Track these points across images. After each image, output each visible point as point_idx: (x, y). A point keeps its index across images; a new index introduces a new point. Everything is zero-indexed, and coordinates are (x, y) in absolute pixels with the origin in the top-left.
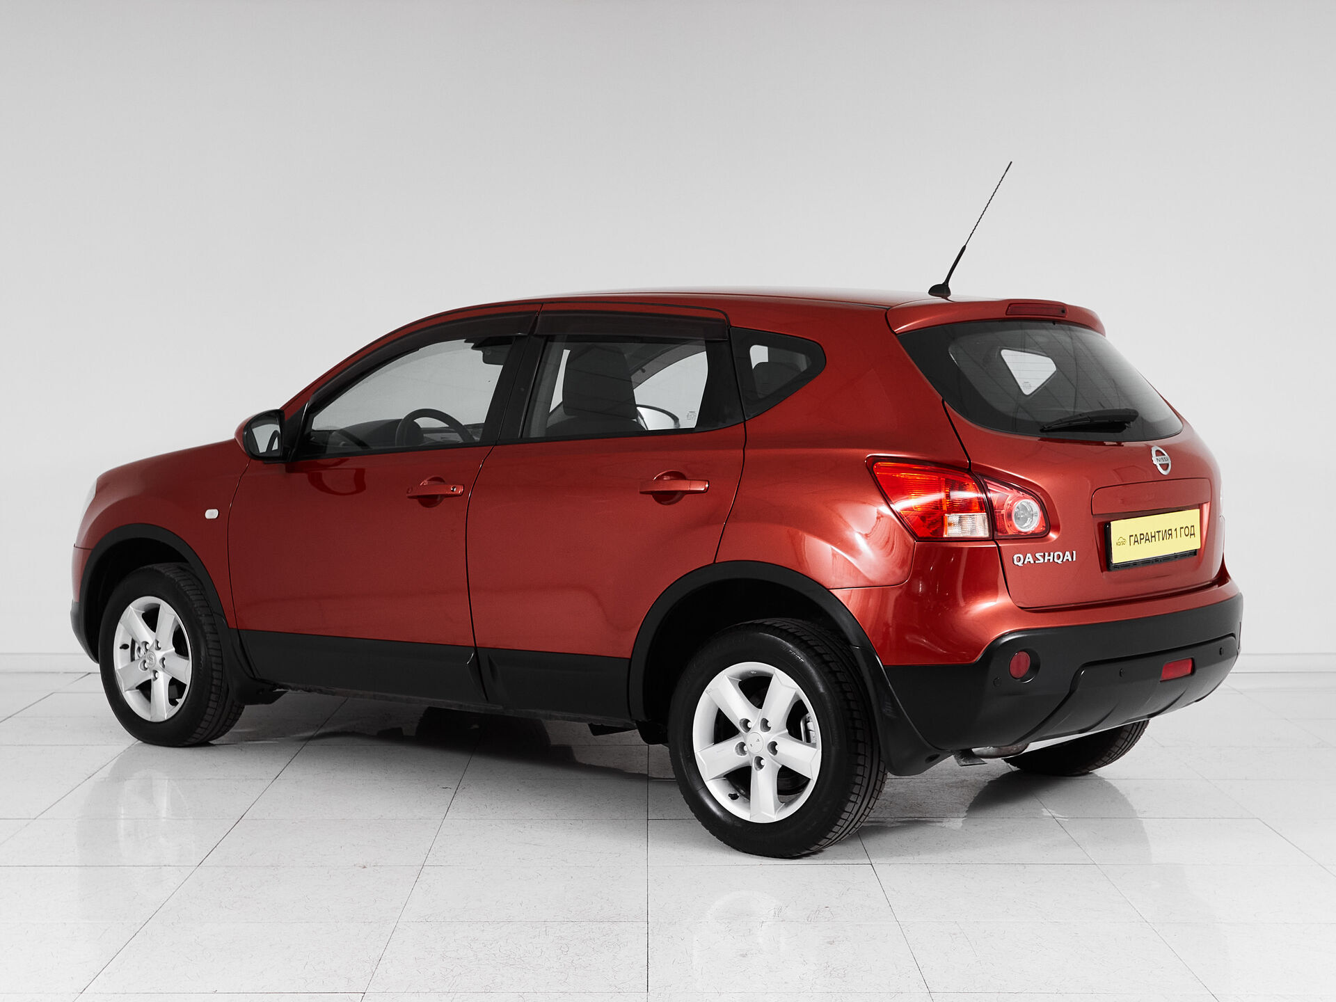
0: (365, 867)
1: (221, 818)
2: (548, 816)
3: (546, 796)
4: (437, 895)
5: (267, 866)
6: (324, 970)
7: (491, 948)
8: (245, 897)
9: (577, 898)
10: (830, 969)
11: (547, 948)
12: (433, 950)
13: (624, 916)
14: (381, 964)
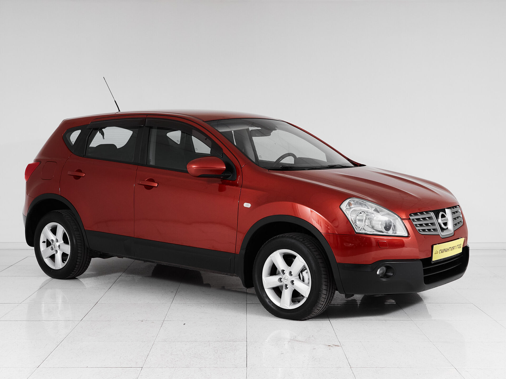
0: (142, 321)
1: (89, 303)
2: (210, 302)
3: (209, 295)
4: (169, 331)
5: (106, 321)
6: (127, 359)
7: (189, 351)
8: (98, 332)
9: (221, 333)
10: (314, 359)
11: (210, 351)
12: (168, 352)
13: (238, 339)
14: (148, 357)
